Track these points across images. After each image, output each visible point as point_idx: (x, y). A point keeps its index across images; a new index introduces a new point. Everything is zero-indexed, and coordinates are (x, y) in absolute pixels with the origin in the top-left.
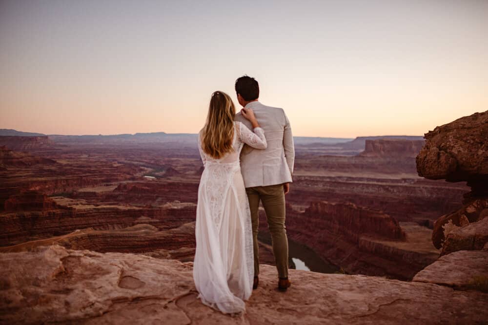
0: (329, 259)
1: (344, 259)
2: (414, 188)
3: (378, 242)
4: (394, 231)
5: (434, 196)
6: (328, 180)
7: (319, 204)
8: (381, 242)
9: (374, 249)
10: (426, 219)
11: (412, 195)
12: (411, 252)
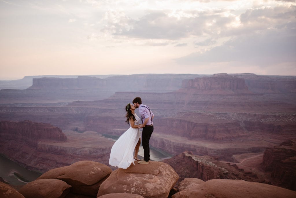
0: (17, 159)
1: (28, 158)
2: (67, 108)
3: (50, 144)
4: (60, 136)
5: (79, 112)
6: (9, 106)
7: (6, 123)
8: (51, 144)
9: (48, 149)
10: (76, 127)
11: (66, 113)
12: (72, 148)
